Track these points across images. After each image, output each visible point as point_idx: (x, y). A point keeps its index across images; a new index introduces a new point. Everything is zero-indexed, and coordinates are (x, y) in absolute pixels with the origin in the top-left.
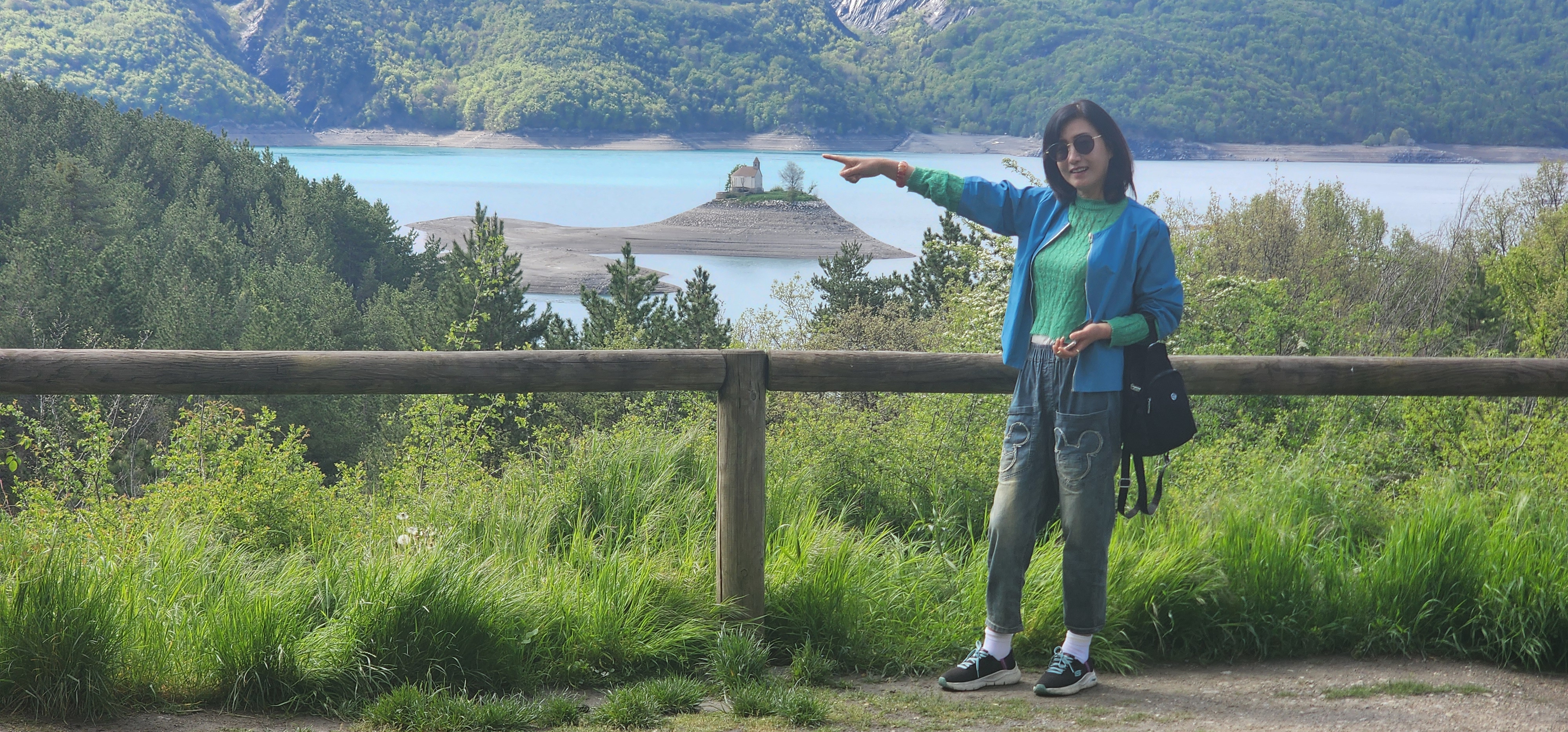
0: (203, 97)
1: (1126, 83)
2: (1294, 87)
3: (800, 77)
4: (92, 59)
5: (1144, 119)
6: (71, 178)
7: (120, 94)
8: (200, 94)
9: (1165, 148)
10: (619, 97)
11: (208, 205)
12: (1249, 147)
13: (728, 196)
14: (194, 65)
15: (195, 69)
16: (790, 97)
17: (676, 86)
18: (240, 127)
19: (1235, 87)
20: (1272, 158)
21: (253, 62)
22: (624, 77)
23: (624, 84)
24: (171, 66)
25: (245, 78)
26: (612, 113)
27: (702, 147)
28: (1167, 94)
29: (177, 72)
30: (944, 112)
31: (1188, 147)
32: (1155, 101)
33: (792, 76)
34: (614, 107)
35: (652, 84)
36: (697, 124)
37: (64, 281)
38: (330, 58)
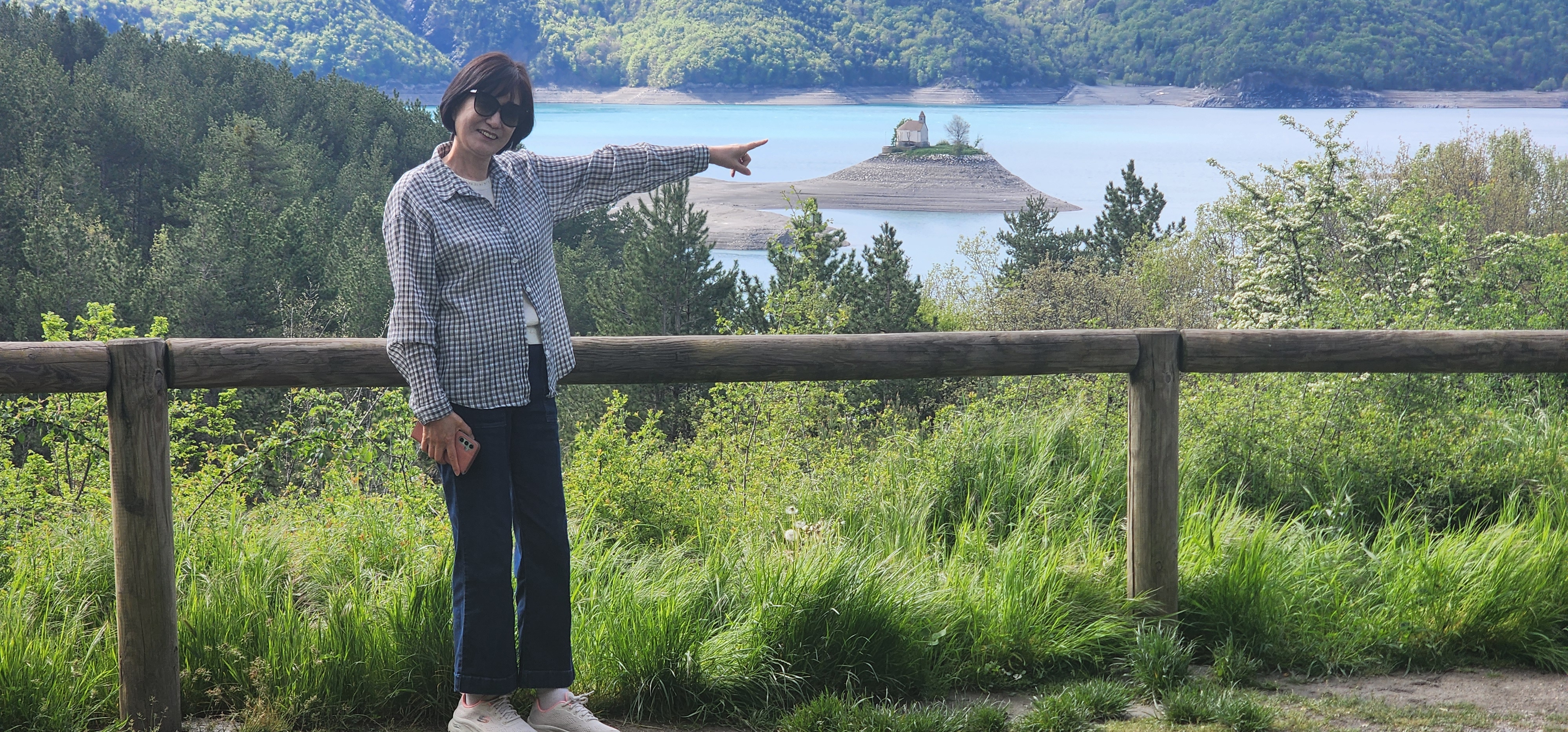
0: (370, 57)
1: (1293, 31)
2: (1464, 33)
3: (964, 30)
4: (261, 21)
5: (1311, 66)
6: (249, 141)
7: (288, 56)
8: (367, 55)
9: (1333, 96)
10: (783, 52)
11: (382, 165)
12: (1418, 94)
13: (894, 150)
14: (360, 26)
15: (362, 30)
16: (953, 50)
17: (839, 40)
18: (406, 87)
19: (1403, 33)
20: (1442, 104)
21: (419, 22)
22: (787, 32)
23: (788, 39)
24: (338, 27)
25: (411, 38)
26: (776, 68)
27: (866, 101)
28: (1335, 41)
29: (345, 33)
30: (1108, 63)
31: (1356, 95)
32: (1323, 49)
33: (955, 29)
34: (777, 62)
35: (816, 38)
36: (861, 78)
37: (247, 244)
38: (494, 18)
